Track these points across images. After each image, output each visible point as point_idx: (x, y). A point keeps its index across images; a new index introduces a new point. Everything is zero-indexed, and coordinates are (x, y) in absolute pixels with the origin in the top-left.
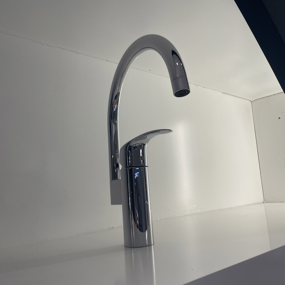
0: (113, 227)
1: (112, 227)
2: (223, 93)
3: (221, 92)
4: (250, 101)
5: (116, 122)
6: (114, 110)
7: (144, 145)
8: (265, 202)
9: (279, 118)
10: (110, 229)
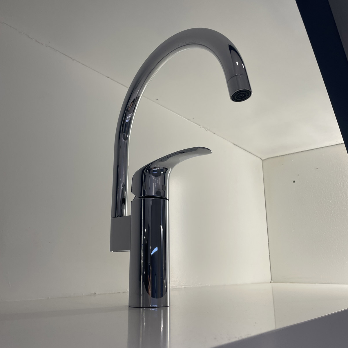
0: (95, 293)
1: (93, 293)
2: (234, 144)
3: (232, 143)
4: (261, 159)
5: (127, 136)
6: (127, 121)
7: (167, 169)
8: (272, 281)
9: (294, 182)
10: (90, 295)
